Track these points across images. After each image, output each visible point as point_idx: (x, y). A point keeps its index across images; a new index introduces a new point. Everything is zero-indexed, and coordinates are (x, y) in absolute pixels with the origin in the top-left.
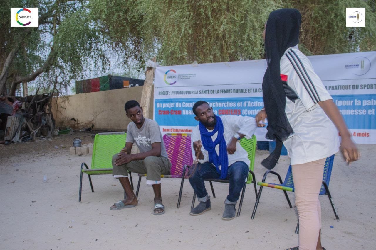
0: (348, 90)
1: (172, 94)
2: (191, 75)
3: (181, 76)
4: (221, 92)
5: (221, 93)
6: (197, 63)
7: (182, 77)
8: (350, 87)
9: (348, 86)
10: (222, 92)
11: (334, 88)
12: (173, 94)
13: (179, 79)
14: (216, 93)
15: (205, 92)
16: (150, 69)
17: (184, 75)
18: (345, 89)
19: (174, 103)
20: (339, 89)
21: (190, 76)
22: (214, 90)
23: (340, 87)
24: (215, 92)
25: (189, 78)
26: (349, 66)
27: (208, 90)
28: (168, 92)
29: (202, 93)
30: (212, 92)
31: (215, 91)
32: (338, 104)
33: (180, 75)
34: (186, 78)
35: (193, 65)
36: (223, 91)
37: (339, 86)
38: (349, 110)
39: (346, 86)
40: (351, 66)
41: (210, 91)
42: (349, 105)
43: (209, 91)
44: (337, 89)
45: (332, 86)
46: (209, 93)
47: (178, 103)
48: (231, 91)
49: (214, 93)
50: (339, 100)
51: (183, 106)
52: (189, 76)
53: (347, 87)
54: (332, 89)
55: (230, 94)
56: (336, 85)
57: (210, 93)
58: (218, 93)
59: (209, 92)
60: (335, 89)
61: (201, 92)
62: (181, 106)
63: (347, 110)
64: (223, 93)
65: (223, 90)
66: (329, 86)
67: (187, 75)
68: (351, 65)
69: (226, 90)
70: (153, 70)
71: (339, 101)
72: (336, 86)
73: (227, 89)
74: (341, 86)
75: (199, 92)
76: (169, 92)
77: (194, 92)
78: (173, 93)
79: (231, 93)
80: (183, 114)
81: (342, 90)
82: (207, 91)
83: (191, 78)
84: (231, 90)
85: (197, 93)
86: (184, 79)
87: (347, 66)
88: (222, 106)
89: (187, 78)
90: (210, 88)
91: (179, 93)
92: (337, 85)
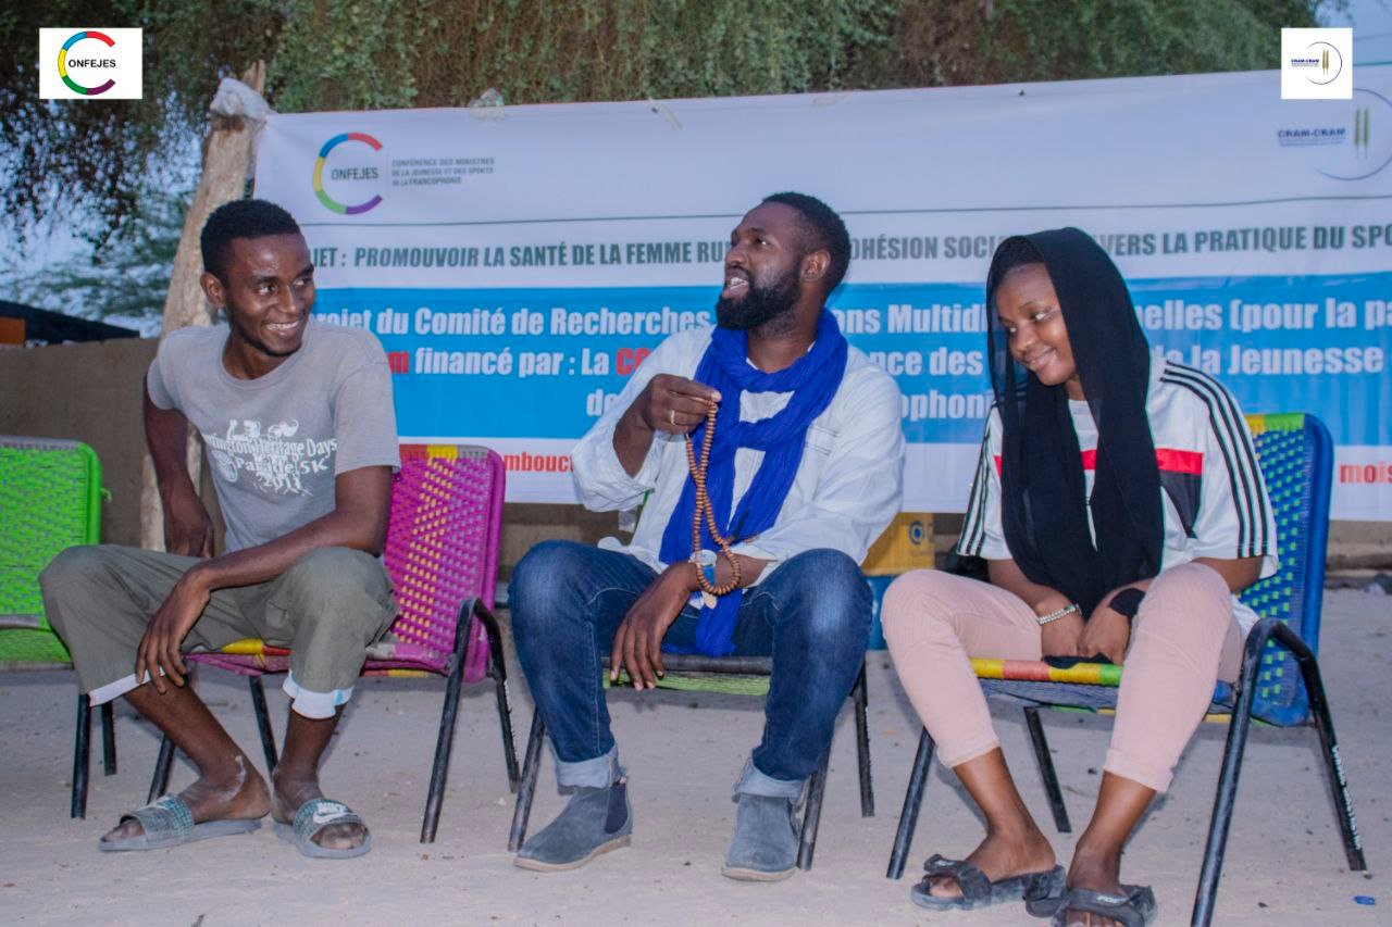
0: (1293, 250)
1: (357, 263)
2: (467, 162)
3: (411, 168)
4: (630, 254)
5: (629, 261)
6: (499, 102)
7: (415, 172)
8: (1299, 238)
9: (1290, 230)
10: (634, 258)
11: (1224, 240)
12: (363, 261)
13: (396, 183)
14: (603, 261)
15: (540, 256)
16: (232, 123)
17: (427, 162)
18: (1277, 247)
19: (368, 314)
20: (1245, 246)
21: (458, 171)
22: (590, 247)
23: (1251, 237)
24: (596, 258)
25: (458, 180)
26: (1296, 134)
27: (557, 243)
28: (333, 251)
29: (527, 261)
30: (582, 255)
31: (596, 251)
32: (1240, 322)
33: (404, 163)
34: (436, 181)
35: (475, 110)
36: (640, 253)
37: (1245, 232)
38: (1297, 353)
39: (1282, 230)
40: (1305, 133)
41: (569, 252)
42: (1298, 325)
43: (562, 248)
44: (1236, 247)
45: (1213, 234)
46: (562, 263)
47: (390, 311)
48: (686, 252)
49: (590, 262)
50: (1244, 302)
51: (418, 329)
52: (454, 166)
53: (1287, 238)
54: (1212, 248)
55: (682, 265)
56: (1231, 228)
57: (569, 258)
58: (616, 259)
59: (562, 255)
60: (1228, 246)
61: (521, 255)
62: (405, 330)
63: (1288, 353)
64: (640, 261)
65: (640, 246)
66: (1198, 235)
67: (443, 162)
68: (1305, 128)
69: (659, 246)
70: (245, 132)
71: (1247, 308)
72: (1232, 234)
73: (663, 241)
74: (1256, 232)
75: (508, 257)
76: (338, 255)
77: (481, 257)
78: (367, 256)
79: (686, 260)
80: (418, 370)
81: (1262, 251)
82: (552, 249)
83: (466, 177)
84: (686, 245)
85: (499, 261)
86: (426, 182)
87: (1288, 133)
88: (637, 331)
89: (444, 181)
90: (572, 236)
91: (401, 257)
92: (1237, 225)
